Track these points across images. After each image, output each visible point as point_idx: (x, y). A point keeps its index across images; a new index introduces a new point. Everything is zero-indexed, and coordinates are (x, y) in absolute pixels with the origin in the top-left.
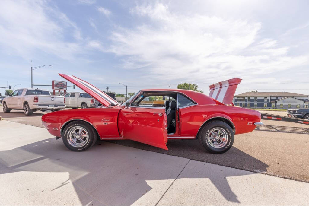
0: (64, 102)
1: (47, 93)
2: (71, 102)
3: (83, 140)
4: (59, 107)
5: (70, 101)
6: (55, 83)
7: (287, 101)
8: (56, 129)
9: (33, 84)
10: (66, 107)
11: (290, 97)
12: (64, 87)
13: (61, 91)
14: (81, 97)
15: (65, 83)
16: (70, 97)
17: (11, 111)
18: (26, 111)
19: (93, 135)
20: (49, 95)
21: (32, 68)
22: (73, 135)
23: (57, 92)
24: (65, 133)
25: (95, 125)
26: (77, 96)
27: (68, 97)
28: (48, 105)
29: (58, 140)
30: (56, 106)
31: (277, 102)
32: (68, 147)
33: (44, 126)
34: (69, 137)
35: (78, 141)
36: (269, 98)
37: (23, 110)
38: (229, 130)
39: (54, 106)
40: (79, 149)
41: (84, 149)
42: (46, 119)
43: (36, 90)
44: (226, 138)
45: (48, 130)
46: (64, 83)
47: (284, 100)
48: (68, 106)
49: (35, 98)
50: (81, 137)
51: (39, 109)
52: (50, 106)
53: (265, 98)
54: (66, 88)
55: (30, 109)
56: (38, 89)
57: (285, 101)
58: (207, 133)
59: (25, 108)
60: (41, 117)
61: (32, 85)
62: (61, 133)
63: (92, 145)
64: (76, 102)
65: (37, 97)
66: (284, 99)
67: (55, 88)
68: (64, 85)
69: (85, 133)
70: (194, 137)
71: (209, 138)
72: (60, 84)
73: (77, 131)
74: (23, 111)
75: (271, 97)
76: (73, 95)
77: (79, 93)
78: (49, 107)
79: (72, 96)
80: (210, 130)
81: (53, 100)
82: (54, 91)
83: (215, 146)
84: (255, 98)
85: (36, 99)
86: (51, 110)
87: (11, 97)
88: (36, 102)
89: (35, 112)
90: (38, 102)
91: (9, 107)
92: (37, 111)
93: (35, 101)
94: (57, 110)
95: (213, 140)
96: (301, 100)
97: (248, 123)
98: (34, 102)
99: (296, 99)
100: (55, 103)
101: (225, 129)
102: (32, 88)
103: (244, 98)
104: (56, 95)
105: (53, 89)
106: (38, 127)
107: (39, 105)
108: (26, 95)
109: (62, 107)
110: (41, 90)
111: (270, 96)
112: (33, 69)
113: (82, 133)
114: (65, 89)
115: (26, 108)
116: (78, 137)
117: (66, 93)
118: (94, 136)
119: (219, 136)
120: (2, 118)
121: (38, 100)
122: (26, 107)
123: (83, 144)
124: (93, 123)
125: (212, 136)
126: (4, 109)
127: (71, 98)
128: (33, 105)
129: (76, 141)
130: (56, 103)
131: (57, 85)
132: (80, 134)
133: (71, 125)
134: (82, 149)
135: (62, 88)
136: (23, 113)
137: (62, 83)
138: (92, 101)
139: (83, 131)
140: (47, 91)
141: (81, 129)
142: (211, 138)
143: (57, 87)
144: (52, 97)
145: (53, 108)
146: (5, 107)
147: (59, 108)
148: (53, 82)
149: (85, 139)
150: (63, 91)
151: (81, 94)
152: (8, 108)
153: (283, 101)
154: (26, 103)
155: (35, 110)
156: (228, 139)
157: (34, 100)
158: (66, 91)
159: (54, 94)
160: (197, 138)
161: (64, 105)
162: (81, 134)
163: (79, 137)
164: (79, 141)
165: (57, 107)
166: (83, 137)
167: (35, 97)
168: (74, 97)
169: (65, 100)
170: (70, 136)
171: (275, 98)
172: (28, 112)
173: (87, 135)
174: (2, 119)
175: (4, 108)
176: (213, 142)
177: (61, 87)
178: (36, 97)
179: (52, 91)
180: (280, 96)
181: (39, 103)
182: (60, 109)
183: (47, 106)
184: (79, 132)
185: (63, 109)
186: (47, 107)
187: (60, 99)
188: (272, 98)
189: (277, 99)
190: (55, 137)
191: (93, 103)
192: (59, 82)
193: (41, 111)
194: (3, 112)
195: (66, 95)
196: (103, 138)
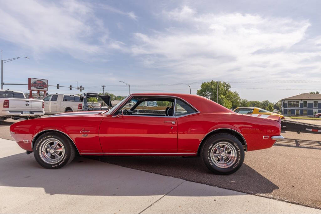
0: (43, 108)
1: (20, 95)
2: (51, 107)
3: (59, 155)
4: (35, 114)
5: (50, 106)
6: (32, 82)
8: (27, 142)
9: (3, 82)
10: (45, 114)
12: (43, 87)
13: (40, 92)
14: (66, 100)
15: (45, 82)
16: (51, 100)
19: (70, 149)
20: (23, 97)
21: (2, 60)
22: (46, 149)
23: (35, 94)
24: (37, 146)
25: (73, 137)
26: (60, 99)
27: (49, 100)
28: (22, 112)
29: (29, 155)
30: (32, 112)
32: (41, 164)
33: (13, 138)
34: (42, 152)
35: (53, 157)
38: (238, 145)
39: (29, 112)
40: (53, 166)
41: (59, 166)
42: (15, 129)
43: (6, 91)
44: (234, 155)
45: (17, 142)
46: (44, 81)
48: (47, 112)
49: (4, 102)
50: (55, 152)
51: (9, 117)
52: (23, 112)
54: (47, 88)
56: (8, 89)
58: (210, 149)
60: (8, 127)
61: (3, 84)
62: (31, 148)
63: (69, 161)
64: (59, 108)
65: (8, 101)
67: (32, 88)
68: (44, 84)
69: (61, 147)
70: (195, 154)
71: (212, 155)
72: (39, 82)
73: (52, 144)
76: (55, 98)
77: (63, 95)
78: (22, 113)
79: (54, 99)
80: (214, 145)
81: (28, 105)
82: (31, 92)
83: (220, 165)
84: (314, 102)
85: (6, 103)
86: (26, 117)
88: (6, 107)
89: (5, 121)
90: (8, 107)
92: (8, 119)
93: (5, 106)
94: (31, 117)
95: (218, 157)
97: (264, 136)
98: (4, 107)
100: (30, 109)
101: (233, 144)
102: (2, 89)
103: (298, 102)
104: (33, 98)
105: (29, 89)
106: (7, 139)
107: (10, 111)
109: (40, 113)
110: (13, 92)
112: (3, 62)
113: (58, 146)
114: (45, 89)
116: (52, 151)
117: (47, 94)
118: (72, 150)
119: (227, 153)
121: (8, 105)
123: (58, 160)
124: (70, 135)
125: (217, 152)
127: (51, 101)
128: (3, 111)
129: (50, 156)
130: (32, 109)
131: (35, 84)
132: (54, 148)
133: (44, 136)
134: (57, 166)
135: (41, 88)
137: (41, 81)
138: (80, 106)
139: (59, 145)
140: (21, 92)
141: (57, 141)
142: (215, 155)
143: (35, 87)
144: (26, 101)
145: (28, 115)
147: (35, 115)
148: (30, 79)
149: (61, 153)
150: (43, 92)
151: (65, 97)
155: (5, 117)
156: (236, 156)
157: (4, 104)
158: (47, 92)
159: (31, 96)
160: (198, 155)
161: (42, 112)
162: (56, 148)
163: (54, 151)
164: (54, 156)
165: (33, 114)
166: (58, 151)
168: (56, 100)
169: (43, 105)
170: (43, 150)
173: (63, 150)
176: (219, 160)
177: (40, 86)
178: (6, 101)
179: (28, 92)
181: (10, 109)
182: (37, 116)
183: (20, 113)
184: (54, 146)
185: (42, 117)
186: (20, 114)
187: (37, 103)
190: (25, 151)
191: (81, 109)
192: (38, 81)
193: (12, 119)
195: (46, 97)
196: (82, 153)
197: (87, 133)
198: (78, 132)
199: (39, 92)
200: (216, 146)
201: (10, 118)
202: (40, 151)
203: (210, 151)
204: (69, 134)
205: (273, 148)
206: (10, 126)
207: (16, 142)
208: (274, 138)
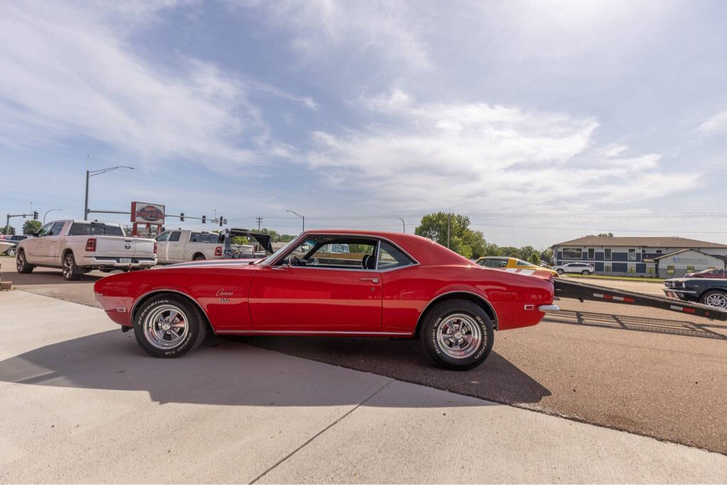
0: (155, 252)
1: (116, 231)
2: (169, 252)
3: (178, 333)
4: (141, 262)
5: (167, 250)
6: (138, 208)
7: (683, 259)
8: (123, 310)
9: (88, 208)
10: (158, 264)
11: (692, 249)
12: (157, 218)
13: (152, 226)
14: (195, 240)
15: (161, 209)
16: (170, 240)
17: (35, 270)
18: (68, 271)
19: (198, 323)
20: (122, 235)
21: (88, 172)
22: (157, 324)
23: (143, 229)
24: (141, 319)
25: (203, 302)
26: (184, 239)
27: (165, 240)
28: (118, 259)
29: (126, 333)
30: (135, 260)
31: (660, 261)
32: (146, 349)
33: (98, 303)
34: (148, 328)
35: (167, 337)
36: (640, 251)
37: (61, 268)
38: (483, 319)
39: (130, 260)
40: (167, 353)
41: (178, 354)
42: (104, 288)
43: (92, 223)
44: (477, 336)
45: (106, 311)
46: (158, 208)
47: (676, 257)
48: (162, 260)
49: (88, 242)
50: (172, 328)
51: (95, 267)
52: (121, 260)
53: (631, 251)
54: (163, 219)
55: (77, 266)
56: (96, 221)
57: (679, 259)
58: (436, 325)
59: (66, 265)
60: (92, 285)
61: (87, 211)
62: (130, 321)
63: (196, 345)
64: (183, 252)
65: (95, 240)
66: (677, 254)
67: (138, 219)
68: (158, 212)
69: (182, 320)
70: (410, 334)
71: (440, 336)
72: (150, 209)
73: (166, 314)
74: (61, 270)
75: (645, 249)
76: (176, 236)
77: (189, 231)
78: (118, 262)
79: (174, 238)
80: (443, 318)
81: (130, 247)
82: (135, 225)
83: (453, 354)
84: (606, 250)
85: (92, 243)
86: (125, 268)
87: (36, 238)
88: (91, 250)
89: (87, 274)
90: (94, 250)
91: (30, 260)
92: (93, 271)
93: (89, 248)
94: (134, 268)
95: (450, 339)
96: (717, 257)
97: (525, 306)
98: (87, 250)
99: (705, 254)
100: (133, 253)
101: (474, 318)
102: (86, 219)
103: (580, 250)
104: (139, 236)
105: (132, 221)
106: (90, 306)
107: (97, 258)
108: (69, 235)
109: (149, 262)
110: (103, 224)
111: (644, 247)
112: (90, 174)
113: (176, 319)
114: (160, 221)
115: (68, 265)
116: (166, 327)
117: (163, 229)
118: (201, 325)
119: (464, 333)
120: (13, 284)
121: (95, 246)
122: (67, 260)
123: (177, 342)
124: (199, 299)
125: (448, 332)
126: (18, 265)
127: (169, 242)
128: (85, 257)
129: (163, 335)
130: (136, 254)
131: (143, 213)
132: (170, 321)
133: (154, 301)
134: (174, 352)
135: (153, 218)
136: (60, 274)
137: (153, 207)
138: (218, 251)
139: (179, 316)
140: (117, 225)
141: (175, 310)
142: (445, 336)
143: (143, 217)
144: (126, 241)
145: (128, 264)
146: (21, 262)
147: (141, 265)
148: (134, 204)
149: (182, 330)
150: (156, 226)
151: (193, 234)
152: (29, 262)
153: (674, 259)
154: (68, 252)
155: (89, 268)
156: (480, 338)
157: (88, 246)
158: (163, 226)
159: (135, 232)
160: (417, 336)
161: (153, 260)
162: (173, 321)
163: (169, 327)
164: (169, 335)
165: (137, 262)
166: (177, 328)
167: (89, 240)
168: (178, 240)
169: (155, 248)
170: (150, 325)
171: (654, 252)
172: (71, 272)
173: (185, 325)
174: (13, 286)
175: (19, 262)
176: (451, 345)
177: (151, 217)
178: (91, 239)
179: (131, 225)
180: (668, 248)
181: (97, 253)
182: (143, 267)
184: (170, 318)
185: (152, 268)
186: (114, 262)
187: (144, 245)
188: (646, 252)
189: (659, 253)
190: (119, 327)
191: (220, 255)
192: (148, 207)
193: (101, 270)
194: (17, 271)
195: (161, 235)
196: (218, 331)
197: (229, 297)
198: (212, 294)
199: (148, 225)
200: (447, 321)
201: (97, 269)
202: (145, 327)
203: (436, 328)
204: (196, 298)
205: (541, 325)
206: (94, 284)
207: (103, 310)
208: (543, 308)
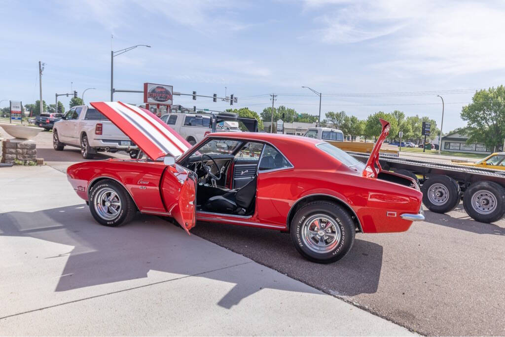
12: (166, 98)
13: (161, 107)
18: (85, 150)
26: (179, 122)
28: (119, 142)
37: (80, 147)
39: (129, 143)
46: (166, 88)
49: (96, 127)
51: (103, 148)
52: (122, 143)
55: (90, 147)
59: (83, 145)
61: (113, 91)
65: (101, 125)
68: (167, 93)
72: (159, 90)
78: (120, 144)
85: (99, 127)
87: (64, 121)
88: (99, 134)
90: (101, 134)
91: (61, 139)
93: (98, 132)
98: (96, 134)
102: (112, 98)
107: (104, 140)
108: (85, 119)
115: (85, 145)
120: (45, 161)
121: (101, 130)
122: (84, 142)
126: (54, 143)
128: (95, 139)
131: (153, 94)
137: (163, 88)
143: (154, 97)
145: (128, 147)
146: (56, 140)
151: (188, 118)
152: (60, 141)
154: (84, 135)
157: (96, 130)
167: (97, 125)
172: (86, 152)
174: (44, 162)
177: (160, 97)
178: (99, 124)
181: (103, 136)
183: (118, 144)
186: (116, 145)
192: (158, 87)
193: (107, 151)
194: (53, 148)
201: (104, 150)
